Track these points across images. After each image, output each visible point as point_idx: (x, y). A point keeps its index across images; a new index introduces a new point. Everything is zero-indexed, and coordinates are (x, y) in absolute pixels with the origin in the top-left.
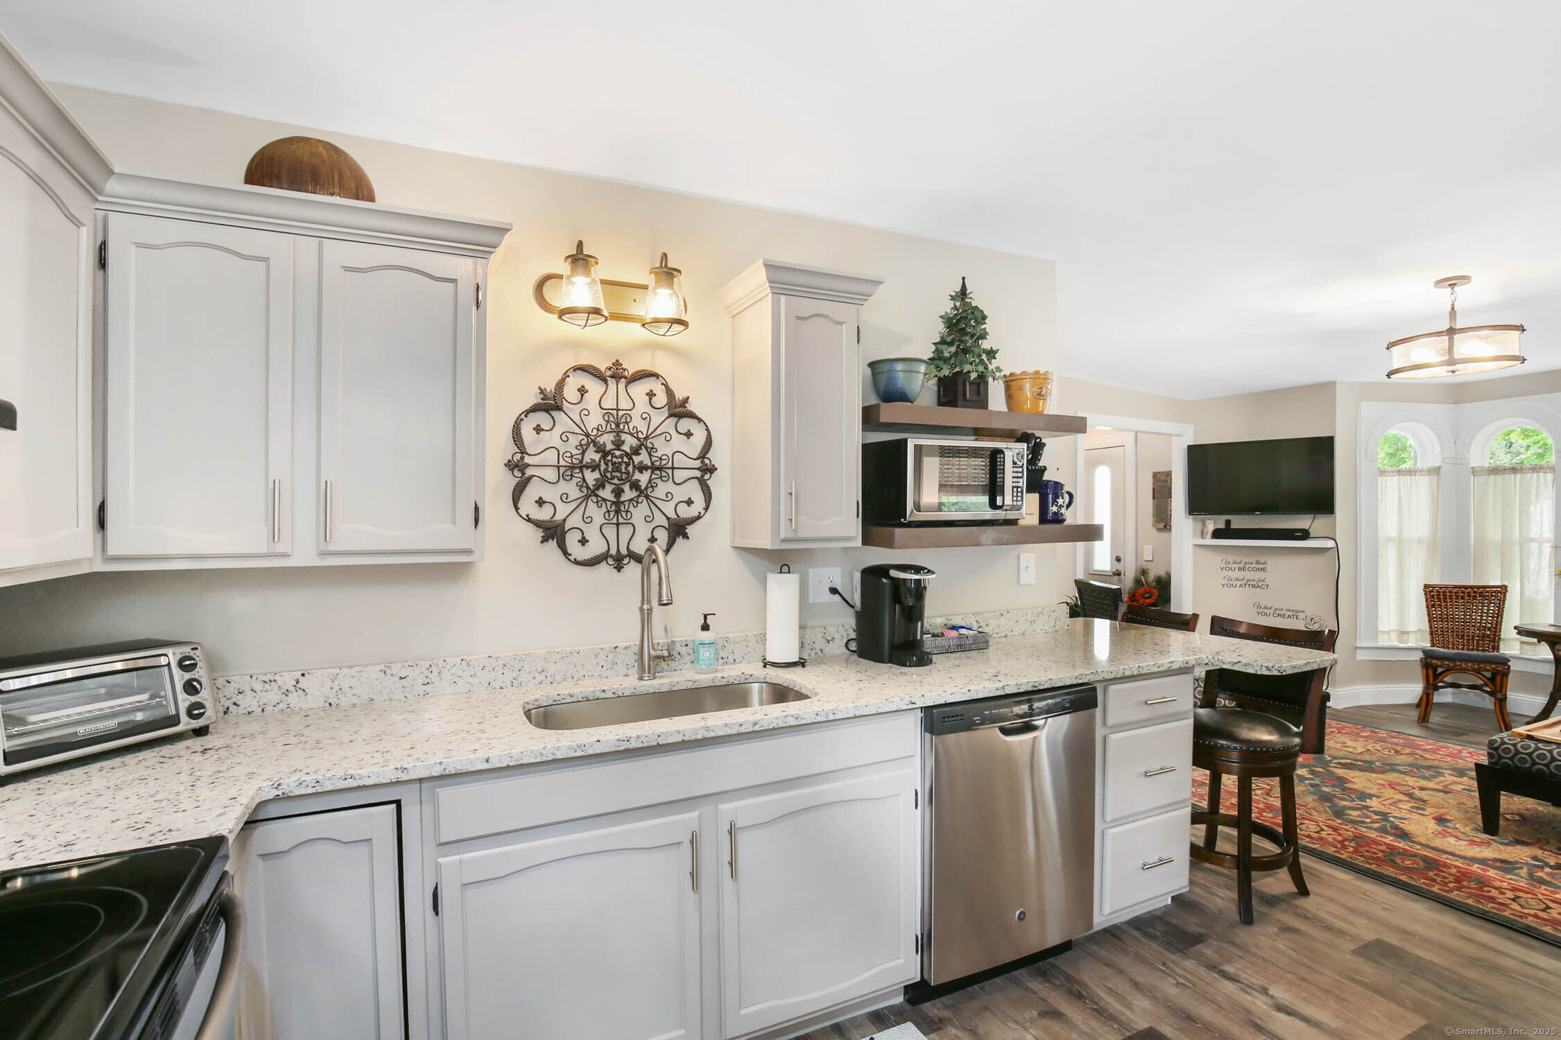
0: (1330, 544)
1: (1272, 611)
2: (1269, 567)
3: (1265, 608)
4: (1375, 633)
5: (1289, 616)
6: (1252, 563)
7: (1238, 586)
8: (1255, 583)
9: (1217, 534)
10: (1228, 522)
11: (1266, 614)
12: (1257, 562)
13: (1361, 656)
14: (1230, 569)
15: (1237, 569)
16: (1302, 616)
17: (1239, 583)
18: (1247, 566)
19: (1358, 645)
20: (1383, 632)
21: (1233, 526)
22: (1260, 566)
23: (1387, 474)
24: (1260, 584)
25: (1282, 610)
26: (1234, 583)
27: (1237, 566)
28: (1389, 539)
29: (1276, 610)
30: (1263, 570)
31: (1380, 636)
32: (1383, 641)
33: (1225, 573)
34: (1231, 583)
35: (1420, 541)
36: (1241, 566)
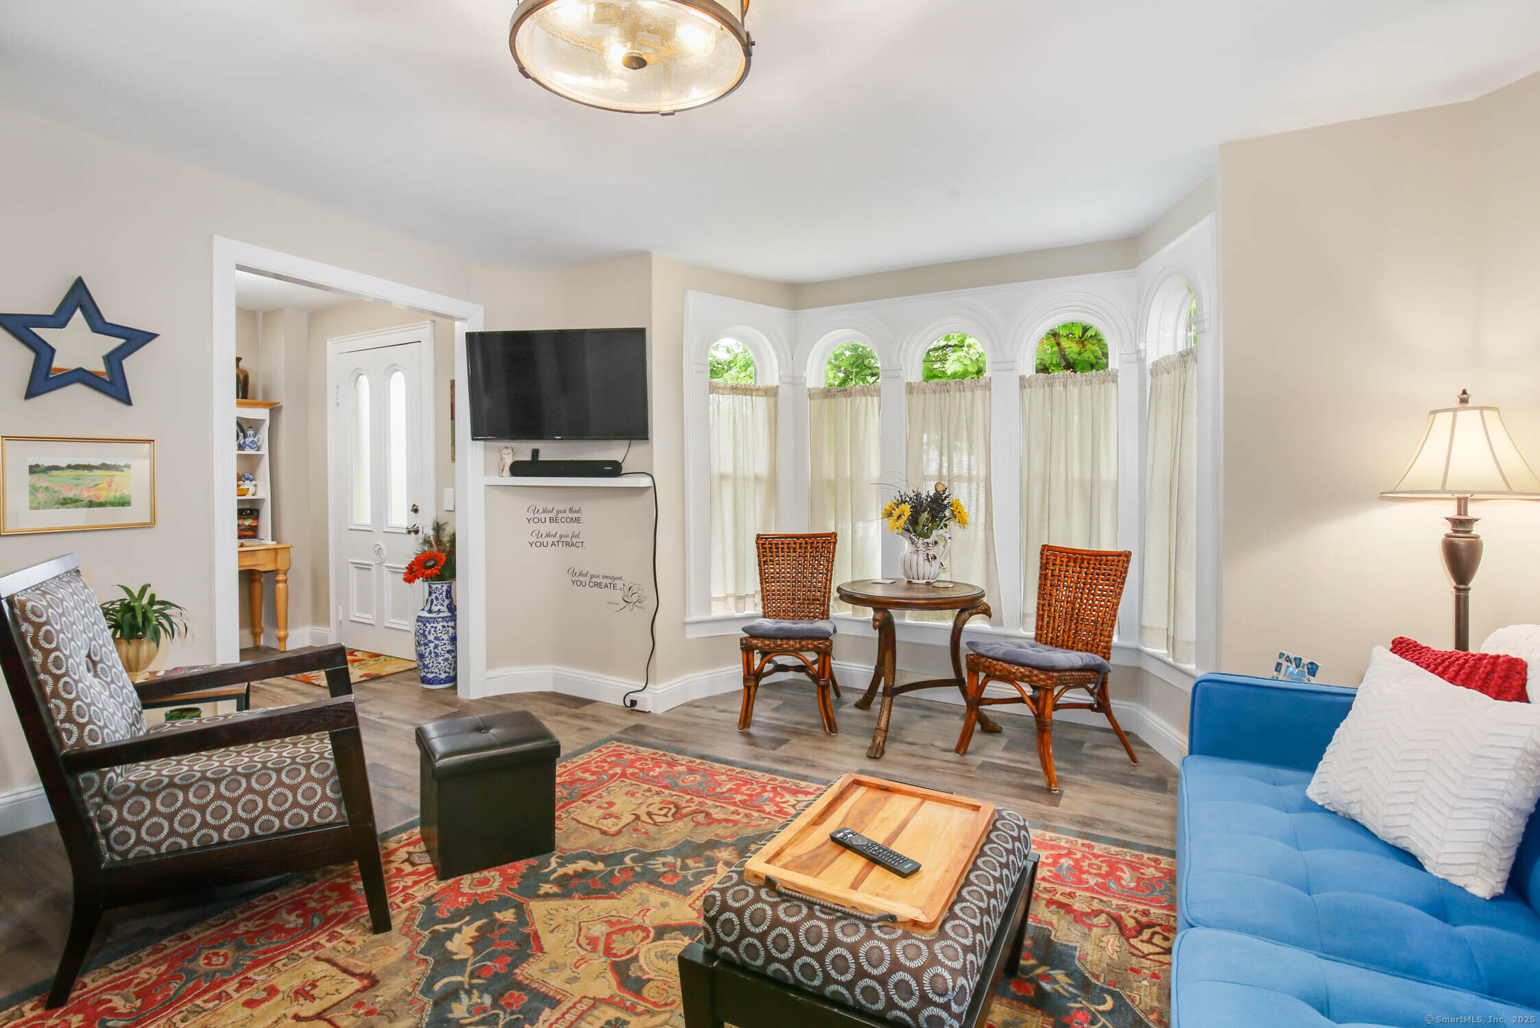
0: (645, 482)
1: (587, 579)
2: (583, 516)
3: (581, 574)
4: (707, 601)
5: (606, 586)
6: (565, 512)
7: (550, 544)
8: (568, 539)
9: (518, 469)
10: (535, 453)
11: (581, 583)
12: (571, 510)
13: (692, 634)
14: (540, 520)
15: (548, 520)
16: (619, 583)
17: (550, 540)
18: (560, 515)
19: (688, 619)
20: (718, 599)
21: (541, 458)
22: (574, 516)
23: (720, 391)
24: (575, 540)
25: (598, 577)
26: (545, 540)
27: (548, 516)
28: (723, 477)
29: (592, 576)
30: (577, 520)
31: (714, 604)
32: (718, 611)
33: (533, 526)
34: (541, 540)
35: (757, 479)
36: (553, 515)
